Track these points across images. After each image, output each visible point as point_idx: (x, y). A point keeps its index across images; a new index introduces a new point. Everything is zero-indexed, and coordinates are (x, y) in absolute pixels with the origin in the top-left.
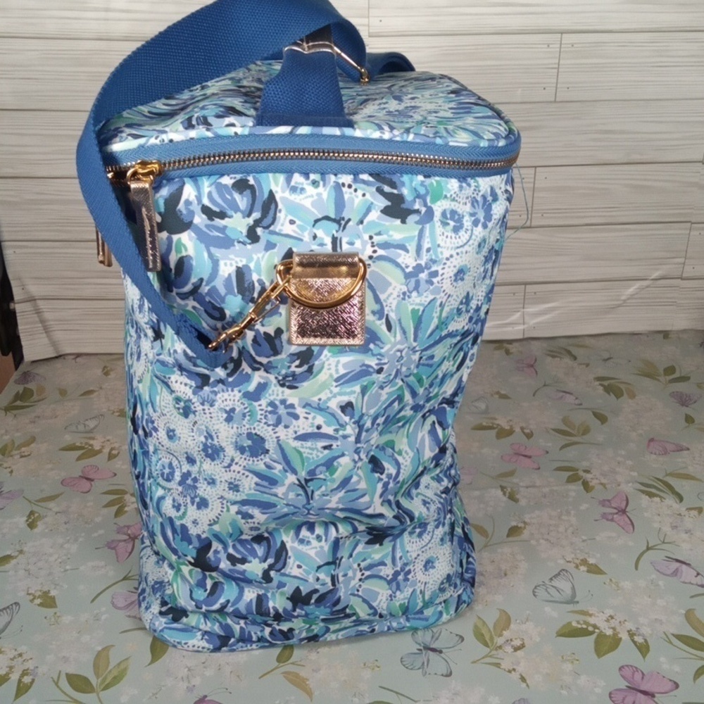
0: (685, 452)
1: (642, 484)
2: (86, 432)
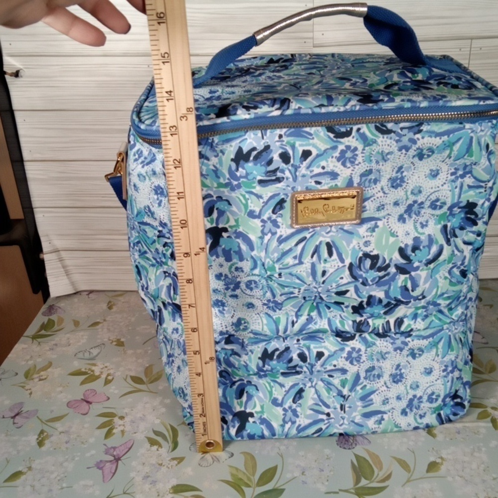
2: (90, 359)
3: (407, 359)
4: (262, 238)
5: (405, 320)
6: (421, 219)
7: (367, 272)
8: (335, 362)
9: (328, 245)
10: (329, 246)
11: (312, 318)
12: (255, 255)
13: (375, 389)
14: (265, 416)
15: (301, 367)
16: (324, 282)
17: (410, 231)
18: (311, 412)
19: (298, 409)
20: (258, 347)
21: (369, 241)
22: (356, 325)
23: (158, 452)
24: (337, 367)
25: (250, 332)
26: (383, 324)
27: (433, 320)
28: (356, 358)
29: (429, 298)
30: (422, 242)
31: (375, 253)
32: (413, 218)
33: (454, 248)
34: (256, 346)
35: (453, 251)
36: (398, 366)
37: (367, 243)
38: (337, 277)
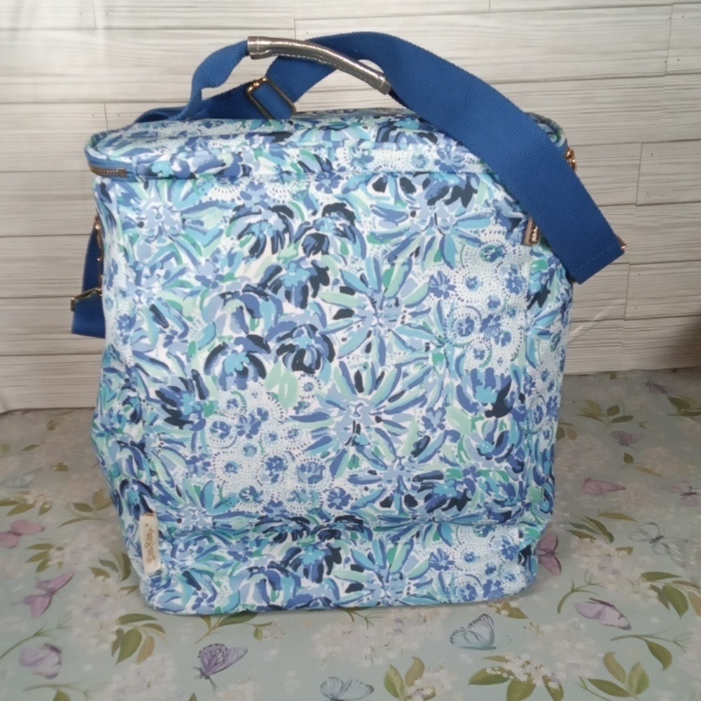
0: (621, 491)
1: (574, 525)
2: (21, 487)
23: (104, 583)
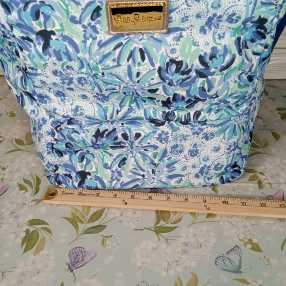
3: (202, 140)
4: (84, 42)
5: (202, 113)
6: (220, 32)
7: (173, 75)
8: (149, 141)
9: (141, 50)
10: (142, 52)
11: (132, 108)
12: (81, 56)
13: (177, 160)
14: (99, 175)
15: (124, 143)
16: (138, 82)
17: (209, 42)
18: (131, 174)
19: (122, 172)
20: (93, 128)
21: (175, 49)
22: (165, 115)
23: (24, 195)
24: (150, 145)
25: (85, 117)
26: (185, 115)
27: (223, 114)
28: (164, 138)
29: (221, 97)
30: (218, 52)
31: (179, 59)
32: (213, 30)
33: (245, 57)
34: (91, 127)
35: (243, 60)
36: (195, 145)
37: (173, 51)
38: (149, 78)
